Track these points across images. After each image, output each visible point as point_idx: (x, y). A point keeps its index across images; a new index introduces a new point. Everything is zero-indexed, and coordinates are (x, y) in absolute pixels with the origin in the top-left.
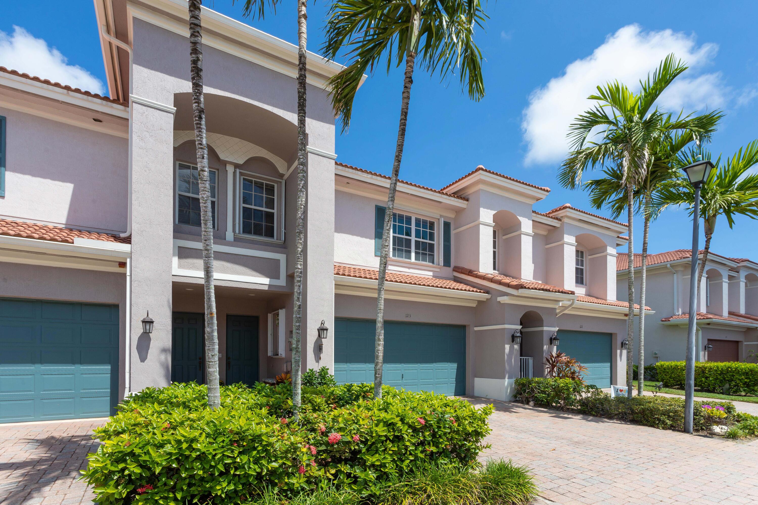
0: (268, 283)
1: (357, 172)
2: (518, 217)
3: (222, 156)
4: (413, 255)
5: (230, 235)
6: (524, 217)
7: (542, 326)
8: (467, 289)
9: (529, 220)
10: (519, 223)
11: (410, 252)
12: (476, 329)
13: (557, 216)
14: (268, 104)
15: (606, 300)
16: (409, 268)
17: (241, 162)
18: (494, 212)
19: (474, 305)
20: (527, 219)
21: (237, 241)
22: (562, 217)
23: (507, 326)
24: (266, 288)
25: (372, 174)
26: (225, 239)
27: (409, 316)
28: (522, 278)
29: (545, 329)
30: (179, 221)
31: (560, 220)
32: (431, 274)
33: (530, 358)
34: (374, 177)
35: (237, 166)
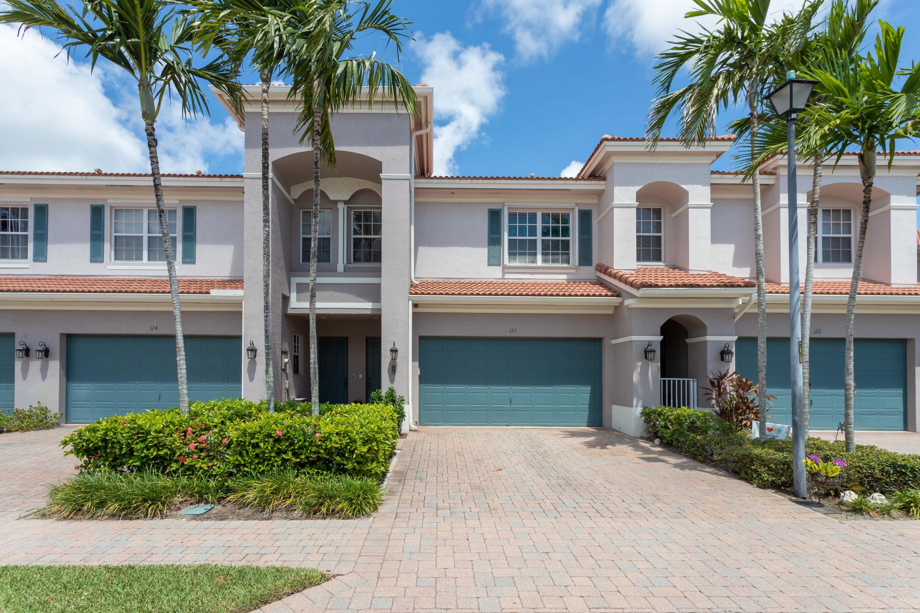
0: (371, 308)
1: (454, 180)
2: (682, 186)
3: (332, 197)
4: (539, 257)
5: (340, 267)
6: (693, 183)
7: (705, 335)
8: (603, 294)
9: (704, 185)
10: (686, 193)
11: (535, 254)
12: (614, 342)
13: (764, 170)
14: (345, 145)
15: (888, 284)
16: (532, 273)
17: (347, 198)
18: (638, 188)
19: (611, 312)
20: (701, 186)
21: (347, 271)
22: (775, 168)
23: (634, 338)
24: (369, 312)
25: (472, 179)
26: (337, 271)
27: (514, 331)
28: (690, 268)
29: (709, 338)
30: (303, 261)
31: (771, 174)
32: (565, 277)
33: (692, 380)
34: (474, 181)
35: (345, 202)
